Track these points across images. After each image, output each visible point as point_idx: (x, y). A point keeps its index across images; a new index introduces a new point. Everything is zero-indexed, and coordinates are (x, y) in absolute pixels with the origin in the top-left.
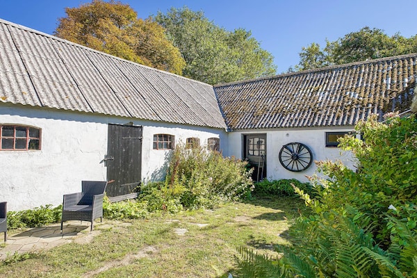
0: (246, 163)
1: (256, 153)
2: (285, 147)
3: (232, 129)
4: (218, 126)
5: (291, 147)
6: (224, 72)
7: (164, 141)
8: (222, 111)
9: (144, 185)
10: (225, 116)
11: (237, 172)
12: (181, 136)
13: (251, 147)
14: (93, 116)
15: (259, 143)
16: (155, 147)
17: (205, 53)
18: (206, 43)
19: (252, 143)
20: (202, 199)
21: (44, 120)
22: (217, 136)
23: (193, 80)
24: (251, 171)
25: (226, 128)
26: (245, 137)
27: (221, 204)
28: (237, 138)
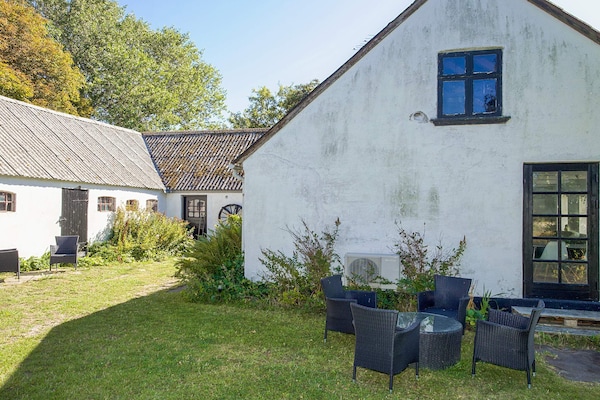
0: (187, 223)
1: (197, 215)
2: (224, 208)
3: (170, 190)
4: (156, 187)
5: (228, 208)
6: (147, 99)
7: (106, 203)
8: (158, 168)
9: (90, 245)
10: (162, 175)
11: (180, 230)
12: (121, 198)
13: (191, 209)
14: (52, 182)
15: (200, 205)
16: (100, 208)
17: (115, 63)
18: (117, 49)
19: (191, 204)
20: (149, 253)
21: (12, 186)
22: (155, 197)
23: (117, 127)
24: (192, 230)
25: (165, 189)
26: (185, 199)
27: (166, 257)
28: (176, 199)
